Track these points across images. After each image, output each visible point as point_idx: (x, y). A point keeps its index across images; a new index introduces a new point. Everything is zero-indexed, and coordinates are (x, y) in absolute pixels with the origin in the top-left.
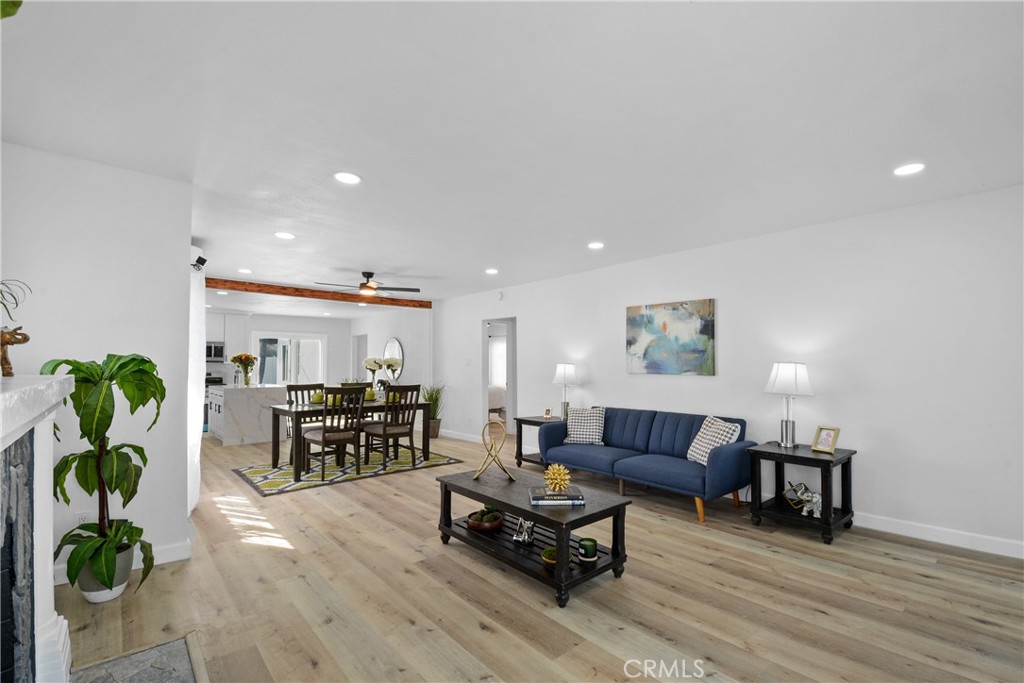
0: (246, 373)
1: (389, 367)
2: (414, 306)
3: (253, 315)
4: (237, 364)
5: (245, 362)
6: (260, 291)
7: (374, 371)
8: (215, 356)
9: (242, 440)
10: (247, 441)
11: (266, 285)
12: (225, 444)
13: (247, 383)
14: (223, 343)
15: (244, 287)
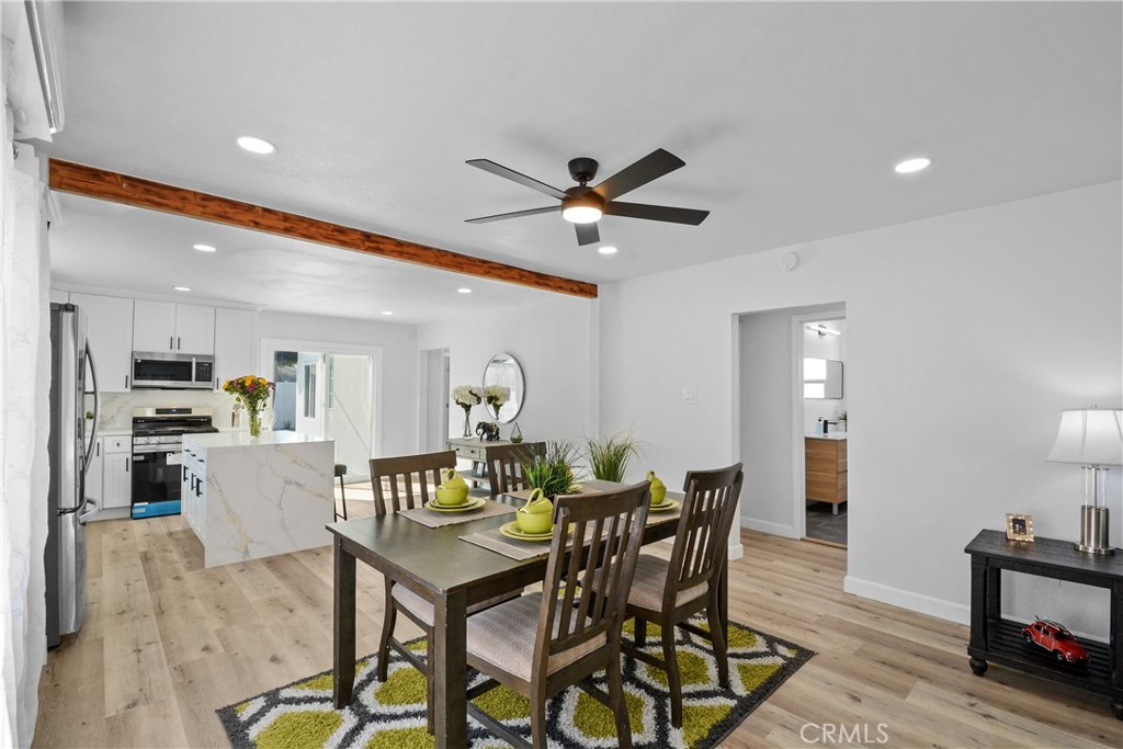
0: (254, 411)
1: (491, 399)
2: (572, 291)
3: (264, 311)
4: (236, 395)
5: (251, 391)
6: (288, 231)
7: (467, 408)
8: (196, 380)
9: (246, 552)
10: (257, 553)
11: (302, 219)
12: (210, 562)
13: (255, 432)
14: (212, 357)
15: (251, 217)
